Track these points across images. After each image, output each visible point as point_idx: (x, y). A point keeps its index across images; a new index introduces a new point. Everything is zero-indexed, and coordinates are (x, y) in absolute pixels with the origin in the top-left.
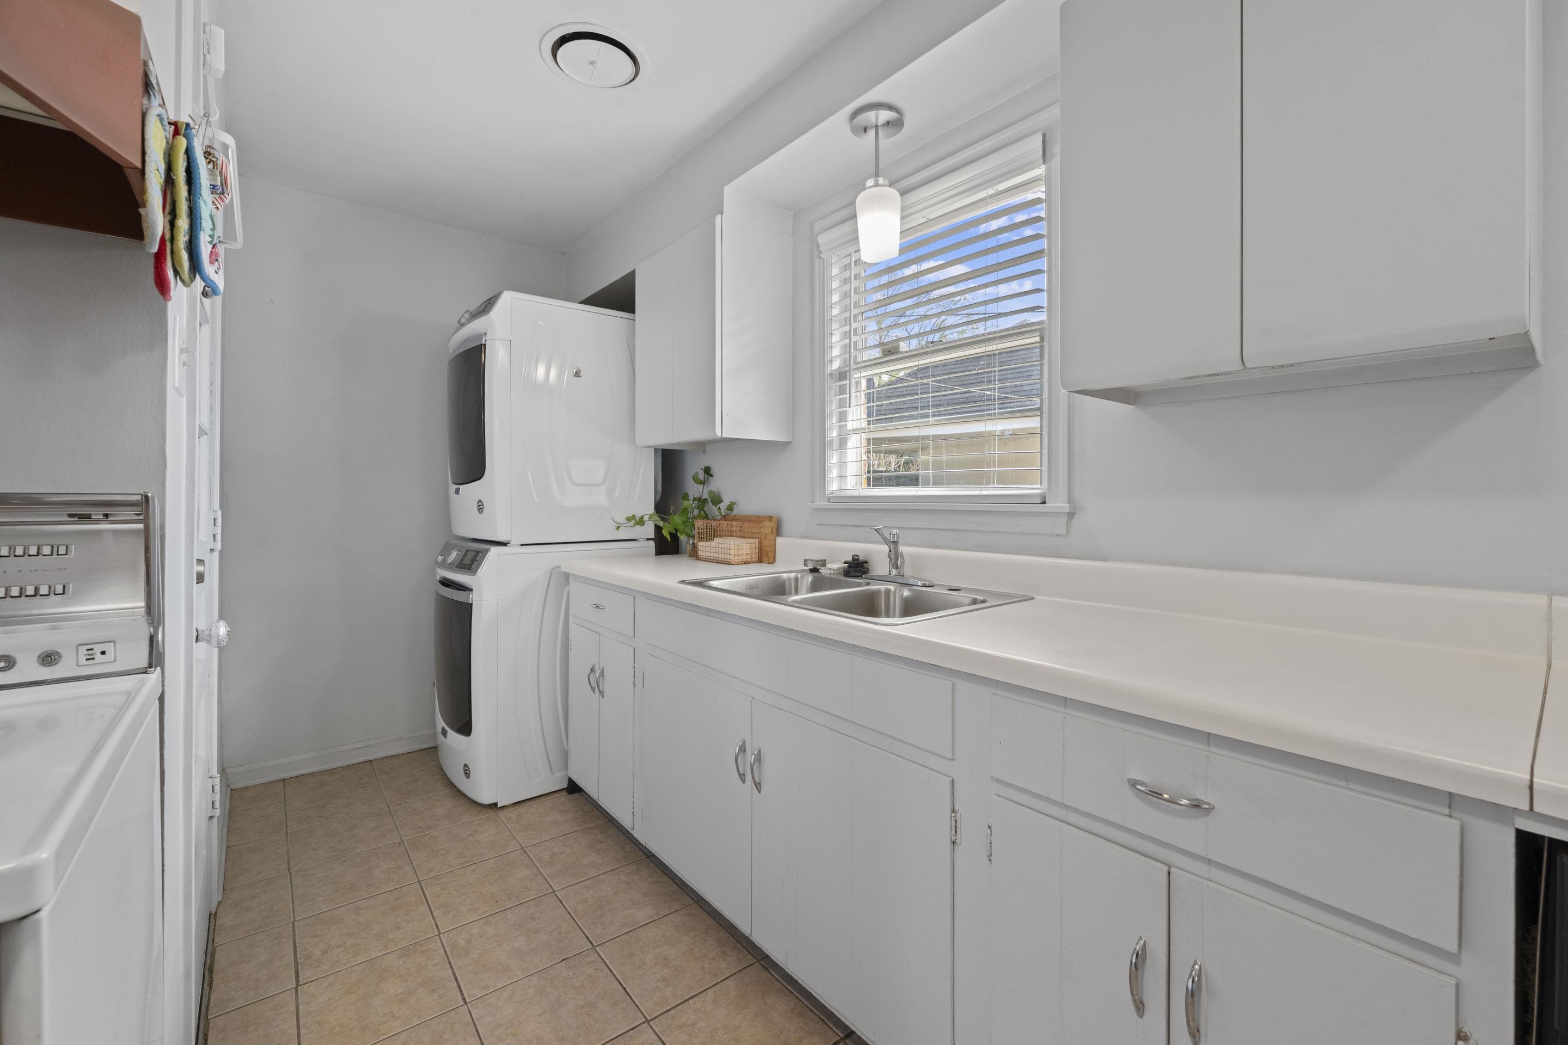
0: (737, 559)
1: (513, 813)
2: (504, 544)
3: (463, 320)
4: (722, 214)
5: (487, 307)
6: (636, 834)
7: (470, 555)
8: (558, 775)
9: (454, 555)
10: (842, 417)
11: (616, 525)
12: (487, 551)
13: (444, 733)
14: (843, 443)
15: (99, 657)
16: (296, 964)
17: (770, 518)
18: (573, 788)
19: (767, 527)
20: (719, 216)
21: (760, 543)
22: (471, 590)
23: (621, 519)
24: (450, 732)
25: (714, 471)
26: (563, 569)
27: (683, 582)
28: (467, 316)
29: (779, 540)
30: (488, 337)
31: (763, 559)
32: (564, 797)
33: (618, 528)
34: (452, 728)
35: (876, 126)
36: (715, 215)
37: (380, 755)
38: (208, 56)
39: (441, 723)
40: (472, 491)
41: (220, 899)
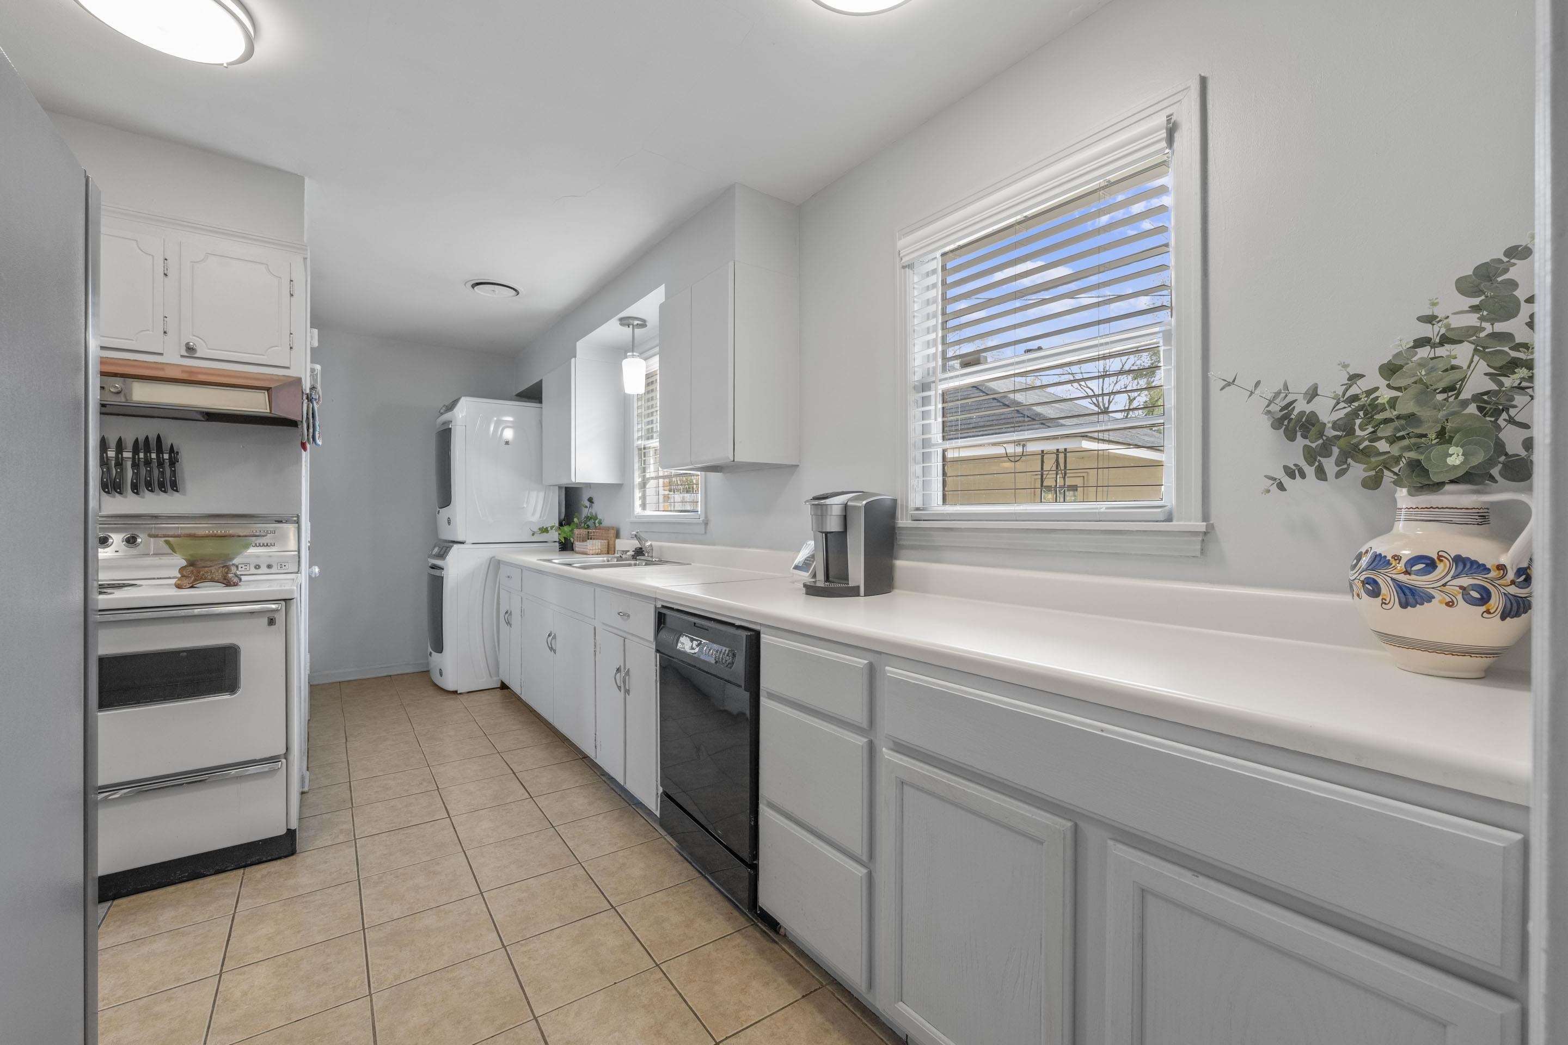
0: (591, 552)
1: (466, 696)
2: (462, 543)
3: (442, 411)
4: (575, 357)
5: (451, 407)
6: (522, 697)
7: (444, 549)
8: (495, 679)
9: (436, 550)
10: (644, 470)
11: (532, 533)
12: (452, 546)
13: (431, 654)
14: (643, 485)
15: (284, 567)
16: (346, 737)
17: (613, 528)
18: (504, 686)
19: (612, 533)
20: (573, 360)
21: (608, 543)
22: (443, 569)
23: (536, 529)
24: (434, 653)
25: (595, 500)
26: (497, 558)
27: (540, 560)
28: (444, 408)
29: (617, 541)
30: (453, 423)
31: (610, 552)
32: (498, 692)
33: (533, 534)
34: (433, 651)
35: (633, 325)
36: (571, 358)
37: (396, 673)
38: (312, 342)
39: (430, 650)
40: (445, 512)
41: (309, 718)
